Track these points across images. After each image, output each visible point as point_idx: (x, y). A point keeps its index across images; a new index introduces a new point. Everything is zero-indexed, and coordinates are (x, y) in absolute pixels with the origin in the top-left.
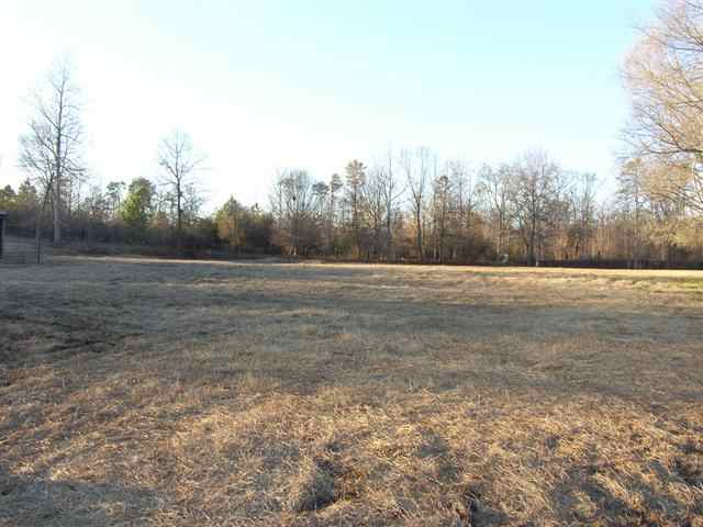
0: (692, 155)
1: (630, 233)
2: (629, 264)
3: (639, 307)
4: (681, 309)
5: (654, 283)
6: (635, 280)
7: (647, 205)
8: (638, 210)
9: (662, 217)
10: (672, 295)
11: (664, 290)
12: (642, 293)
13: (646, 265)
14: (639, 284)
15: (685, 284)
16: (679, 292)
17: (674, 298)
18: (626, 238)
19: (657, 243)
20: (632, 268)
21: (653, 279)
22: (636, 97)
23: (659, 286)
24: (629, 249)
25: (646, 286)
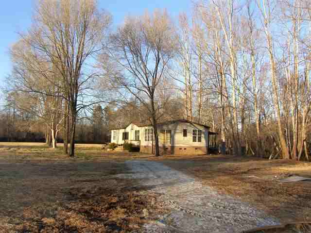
0: (39, 94)
1: (9, 125)
2: (8, 140)
3: (10, 161)
4: (29, 161)
5: (19, 149)
6: (10, 147)
7: (18, 113)
8: (14, 115)
9: (25, 119)
10: (26, 154)
11: (23, 152)
12: (13, 154)
13: (17, 140)
14: (12, 149)
15: (33, 149)
16: (29, 153)
17: (27, 156)
18: (7, 127)
19: (22, 130)
20: (10, 141)
21: (19, 147)
22: (16, 64)
23: (21, 150)
24: (9, 133)
25: (15, 151)
